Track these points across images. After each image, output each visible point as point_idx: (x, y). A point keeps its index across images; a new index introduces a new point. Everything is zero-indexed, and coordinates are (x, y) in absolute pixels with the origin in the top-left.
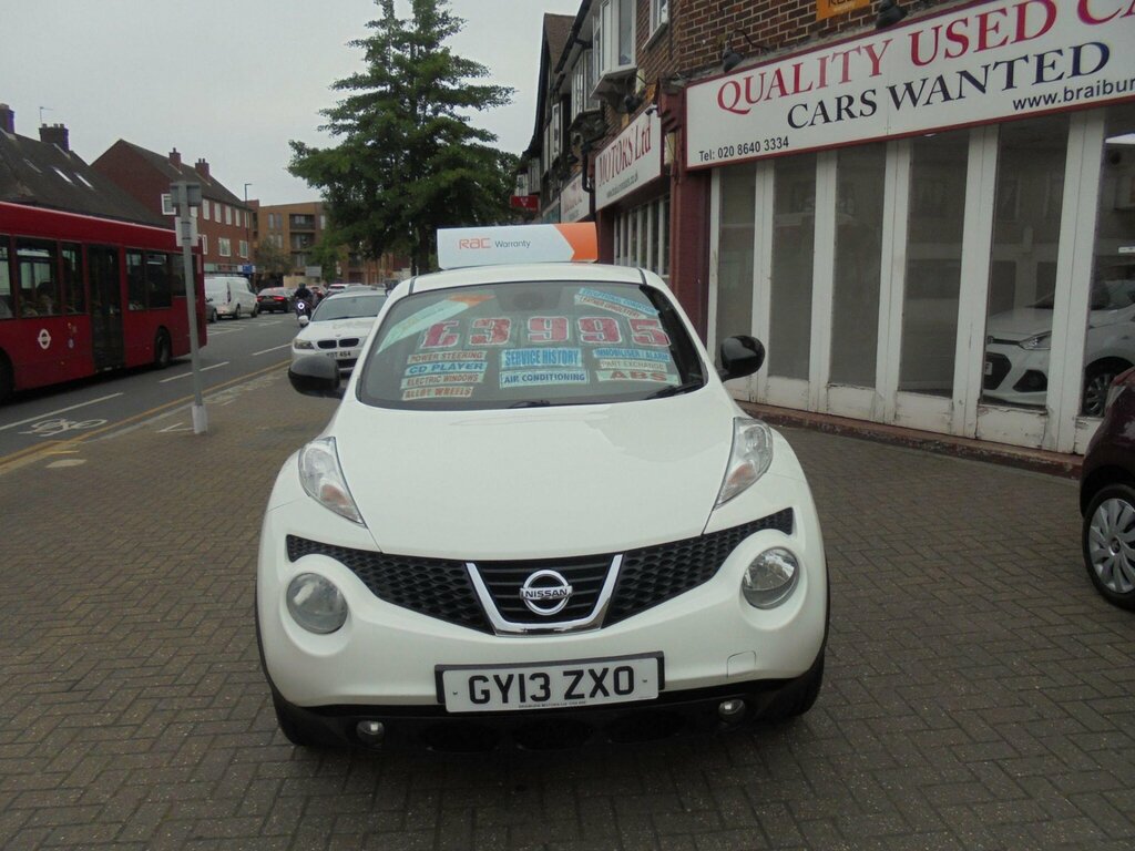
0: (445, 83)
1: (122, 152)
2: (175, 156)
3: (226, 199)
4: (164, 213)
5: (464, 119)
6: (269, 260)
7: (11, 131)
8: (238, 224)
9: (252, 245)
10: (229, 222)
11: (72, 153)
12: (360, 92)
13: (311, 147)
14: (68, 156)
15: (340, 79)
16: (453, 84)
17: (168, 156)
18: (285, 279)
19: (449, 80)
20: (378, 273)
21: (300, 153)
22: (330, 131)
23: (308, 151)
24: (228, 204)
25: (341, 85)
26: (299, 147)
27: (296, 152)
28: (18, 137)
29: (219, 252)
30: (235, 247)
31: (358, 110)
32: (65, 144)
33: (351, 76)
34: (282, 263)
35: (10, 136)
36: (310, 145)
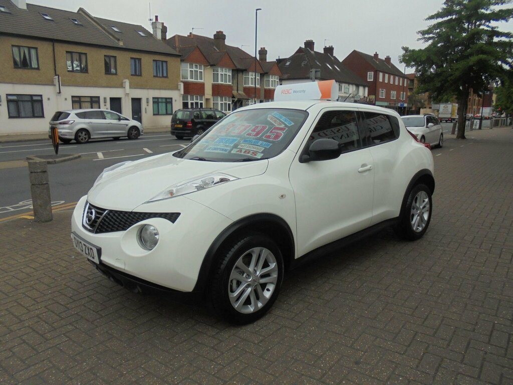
0: (483, 11)
1: (355, 56)
2: (376, 55)
3: (397, 73)
4: (368, 80)
5: (495, 28)
6: (415, 101)
7: (313, 50)
8: (401, 85)
9: (406, 94)
10: (397, 84)
11: (335, 57)
12: (440, 20)
13: (412, 49)
14: (333, 58)
15: (431, 15)
16: (487, 10)
17: (373, 55)
18: (422, 110)
19: (484, 9)
20: (472, 108)
21: (406, 52)
22: (423, 41)
23: (410, 51)
24: (397, 76)
25: (432, 17)
26: (406, 49)
27: (404, 52)
28: (315, 52)
29: (390, 97)
30: (398, 95)
31: (436, 30)
32: (332, 54)
33: (436, 13)
34: (420, 102)
35: (312, 52)
36: (411, 48)
